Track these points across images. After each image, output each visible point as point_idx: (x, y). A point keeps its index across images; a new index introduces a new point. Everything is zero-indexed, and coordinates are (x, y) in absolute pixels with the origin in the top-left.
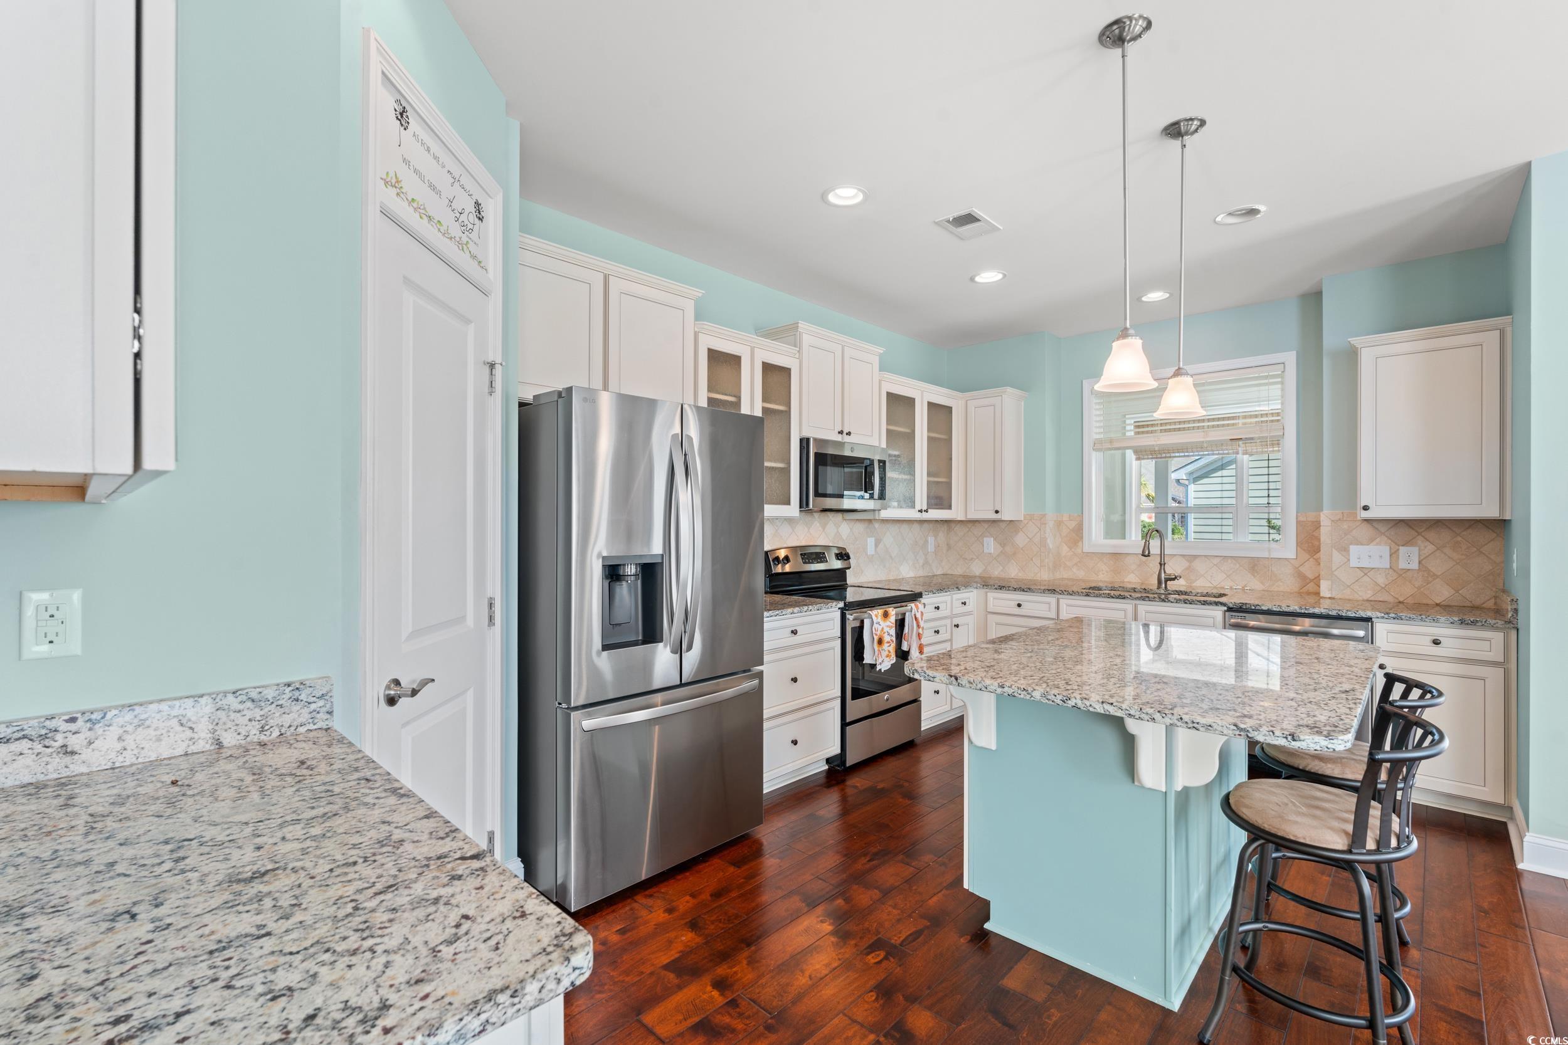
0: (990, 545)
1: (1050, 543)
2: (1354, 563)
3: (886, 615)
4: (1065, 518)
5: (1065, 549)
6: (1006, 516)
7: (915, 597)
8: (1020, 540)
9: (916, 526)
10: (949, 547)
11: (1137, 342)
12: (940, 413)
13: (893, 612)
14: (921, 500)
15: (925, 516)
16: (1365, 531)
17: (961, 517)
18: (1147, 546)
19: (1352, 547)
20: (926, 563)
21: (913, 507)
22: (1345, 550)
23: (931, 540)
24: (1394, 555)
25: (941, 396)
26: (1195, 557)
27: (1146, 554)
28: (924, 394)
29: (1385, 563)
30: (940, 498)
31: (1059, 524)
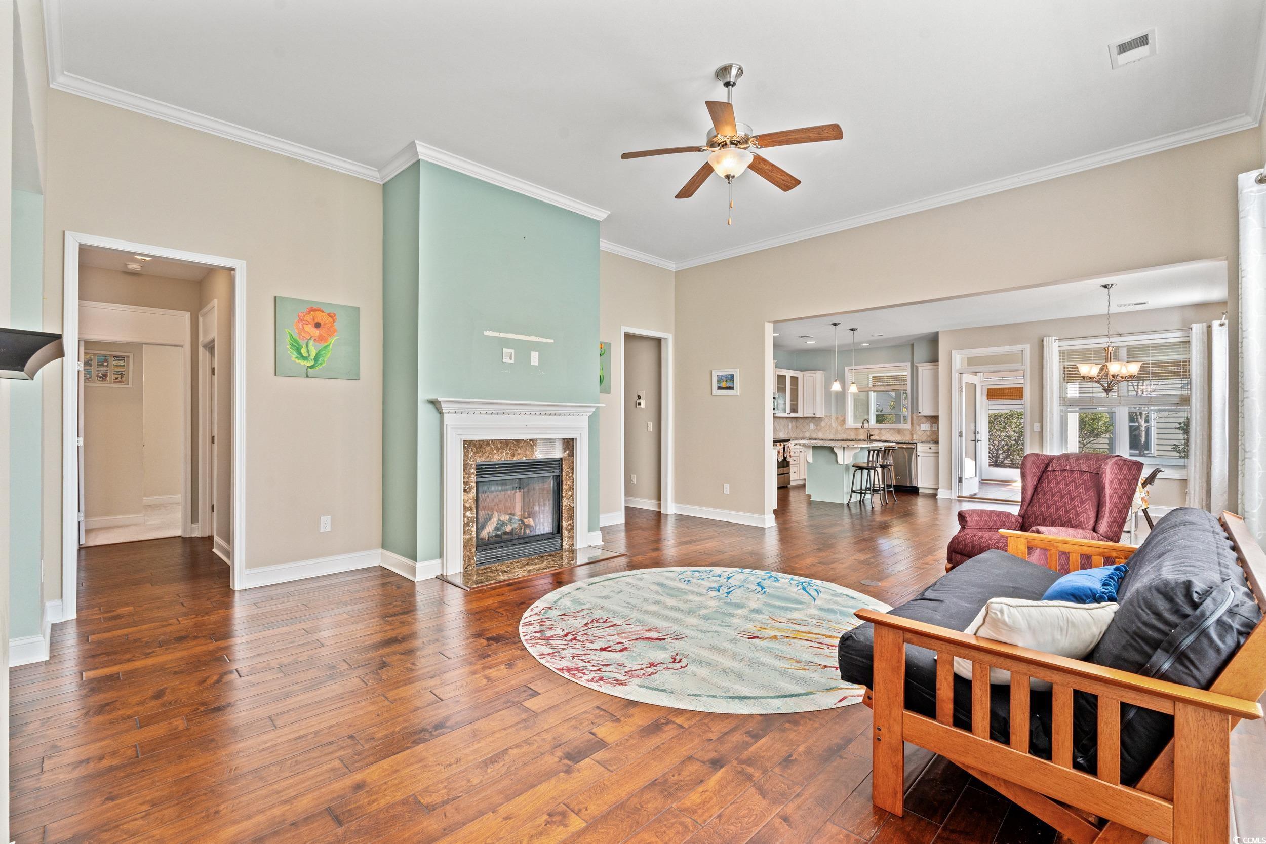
0: (812, 426)
1: (833, 425)
2: (921, 429)
3: (780, 445)
4: (839, 416)
5: (839, 428)
6: (817, 415)
7: (788, 441)
8: (823, 424)
9: (785, 419)
10: (797, 427)
11: (838, 382)
12: (794, 380)
13: (782, 444)
14: (788, 410)
15: (789, 415)
16: (924, 420)
17: (801, 416)
18: (863, 425)
19: (921, 425)
20: (788, 433)
21: (785, 412)
22: (919, 425)
23: (790, 424)
24: (931, 426)
25: (794, 373)
26: (881, 429)
27: (862, 428)
28: (788, 373)
29: (929, 429)
30: (794, 409)
31: (837, 418)
